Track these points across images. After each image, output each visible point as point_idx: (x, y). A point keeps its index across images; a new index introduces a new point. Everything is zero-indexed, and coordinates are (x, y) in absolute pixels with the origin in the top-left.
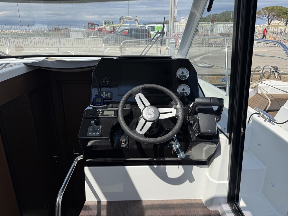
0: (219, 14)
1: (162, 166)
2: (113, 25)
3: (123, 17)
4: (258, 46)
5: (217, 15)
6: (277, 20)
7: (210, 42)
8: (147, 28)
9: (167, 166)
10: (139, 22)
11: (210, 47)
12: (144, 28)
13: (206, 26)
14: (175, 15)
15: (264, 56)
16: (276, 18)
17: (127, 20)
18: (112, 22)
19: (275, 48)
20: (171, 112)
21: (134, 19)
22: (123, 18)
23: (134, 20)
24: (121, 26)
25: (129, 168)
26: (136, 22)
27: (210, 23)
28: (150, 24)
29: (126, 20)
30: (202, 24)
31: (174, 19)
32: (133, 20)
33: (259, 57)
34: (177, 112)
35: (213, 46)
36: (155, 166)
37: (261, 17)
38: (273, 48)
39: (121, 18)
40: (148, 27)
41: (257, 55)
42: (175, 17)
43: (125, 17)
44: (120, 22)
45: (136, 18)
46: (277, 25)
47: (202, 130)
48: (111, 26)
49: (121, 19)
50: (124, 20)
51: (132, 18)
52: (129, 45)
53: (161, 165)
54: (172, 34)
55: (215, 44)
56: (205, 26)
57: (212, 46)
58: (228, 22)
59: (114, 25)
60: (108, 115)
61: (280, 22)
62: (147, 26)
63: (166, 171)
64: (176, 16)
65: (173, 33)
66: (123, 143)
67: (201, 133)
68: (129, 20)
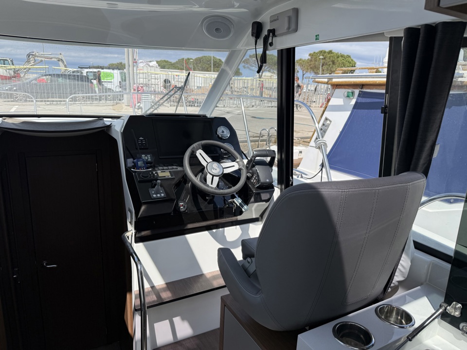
0: (194, 59)
1: (221, 229)
2: (13, 67)
3: (34, 54)
4: (253, 106)
5: (192, 60)
6: (269, 71)
7: (189, 99)
8: (85, 74)
9: (226, 229)
10: (65, 63)
11: (192, 106)
12: (79, 74)
13: (179, 76)
14: (135, 57)
15: (263, 119)
16: (268, 69)
17: (43, 59)
18: (12, 61)
19: (273, 108)
20: (234, 166)
21: (55, 58)
22: (35, 56)
23: (56, 60)
24: (30, 69)
25: (189, 237)
26: (60, 63)
27: (184, 71)
28: (90, 68)
29: (40, 59)
30: (173, 73)
31: (134, 62)
32: (53, 59)
33: (257, 119)
34: (239, 165)
35: (196, 105)
36: (214, 231)
37: (250, 67)
38: (270, 108)
39: (29, 55)
40: (87, 72)
41: (255, 117)
42: (135, 60)
43: (37, 54)
44: (28, 61)
45: (60, 57)
46: (269, 78)
47: (262, 180)
48: (9, 67)
49: (31, 57)
50: (36, 58)
51: (51, 56)
52: (56, 101)
53: (219, 228)
54: (133, 86)
55: (198, 103)
56: (177, 75)
57: (194, 106)
58: (208, 71)
59: (17, 67)
60: (165, 177)
61: (272, 74)
62: (85, 71)
63: (225, 234)
64: (137, 58)
65: (134, 84)
66: (181, 207)
67: (262, 183)
68: (46, 59)
